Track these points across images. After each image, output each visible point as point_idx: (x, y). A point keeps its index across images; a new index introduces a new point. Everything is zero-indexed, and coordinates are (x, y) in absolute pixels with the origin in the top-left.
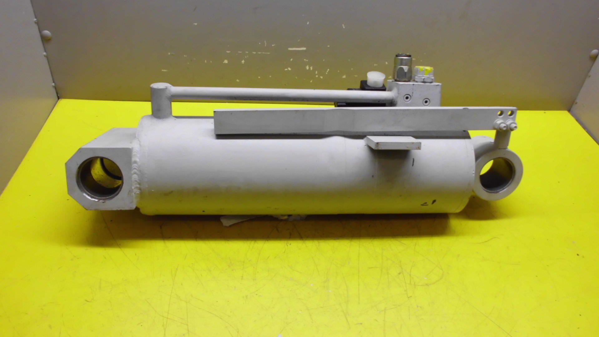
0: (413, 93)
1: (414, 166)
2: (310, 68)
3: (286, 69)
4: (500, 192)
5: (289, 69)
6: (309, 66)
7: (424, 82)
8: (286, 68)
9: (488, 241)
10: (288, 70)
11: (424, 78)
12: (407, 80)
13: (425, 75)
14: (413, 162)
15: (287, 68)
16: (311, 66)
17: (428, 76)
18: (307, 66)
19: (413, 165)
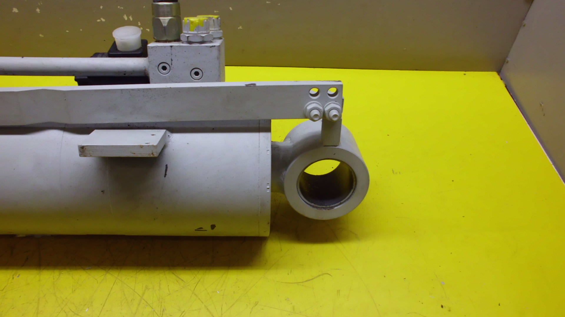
0: (172, 60)
1: (167, 176)
2: (129, 19)
3: (98, 21)
4: (336, 208)
5: (103, 20)
6: (127, 16)
7: (190, 43)
8: (98, 19)
9: (312, 279)
10: (101, 21)
11: (187, 35)
12: (169, 39)
13: (190, 31)
14: (166, 170)
15: (100, 19)
16: (129, 16)
17: (196, 32)
18: (124, 15)
19: (166, 174)
